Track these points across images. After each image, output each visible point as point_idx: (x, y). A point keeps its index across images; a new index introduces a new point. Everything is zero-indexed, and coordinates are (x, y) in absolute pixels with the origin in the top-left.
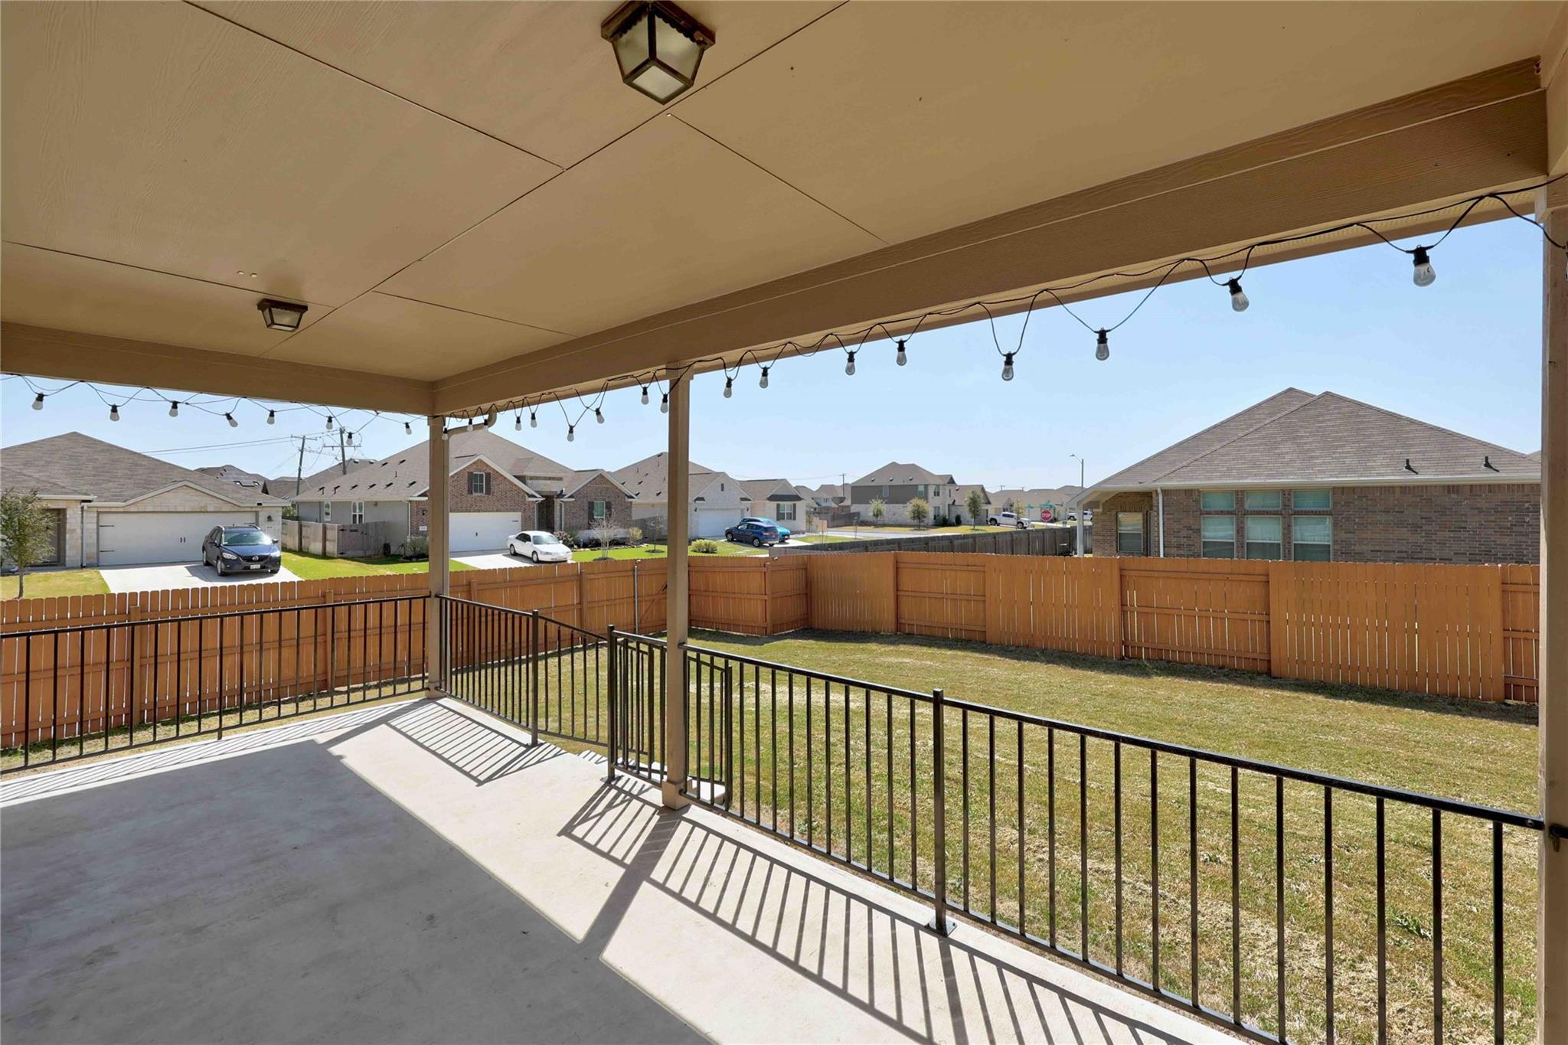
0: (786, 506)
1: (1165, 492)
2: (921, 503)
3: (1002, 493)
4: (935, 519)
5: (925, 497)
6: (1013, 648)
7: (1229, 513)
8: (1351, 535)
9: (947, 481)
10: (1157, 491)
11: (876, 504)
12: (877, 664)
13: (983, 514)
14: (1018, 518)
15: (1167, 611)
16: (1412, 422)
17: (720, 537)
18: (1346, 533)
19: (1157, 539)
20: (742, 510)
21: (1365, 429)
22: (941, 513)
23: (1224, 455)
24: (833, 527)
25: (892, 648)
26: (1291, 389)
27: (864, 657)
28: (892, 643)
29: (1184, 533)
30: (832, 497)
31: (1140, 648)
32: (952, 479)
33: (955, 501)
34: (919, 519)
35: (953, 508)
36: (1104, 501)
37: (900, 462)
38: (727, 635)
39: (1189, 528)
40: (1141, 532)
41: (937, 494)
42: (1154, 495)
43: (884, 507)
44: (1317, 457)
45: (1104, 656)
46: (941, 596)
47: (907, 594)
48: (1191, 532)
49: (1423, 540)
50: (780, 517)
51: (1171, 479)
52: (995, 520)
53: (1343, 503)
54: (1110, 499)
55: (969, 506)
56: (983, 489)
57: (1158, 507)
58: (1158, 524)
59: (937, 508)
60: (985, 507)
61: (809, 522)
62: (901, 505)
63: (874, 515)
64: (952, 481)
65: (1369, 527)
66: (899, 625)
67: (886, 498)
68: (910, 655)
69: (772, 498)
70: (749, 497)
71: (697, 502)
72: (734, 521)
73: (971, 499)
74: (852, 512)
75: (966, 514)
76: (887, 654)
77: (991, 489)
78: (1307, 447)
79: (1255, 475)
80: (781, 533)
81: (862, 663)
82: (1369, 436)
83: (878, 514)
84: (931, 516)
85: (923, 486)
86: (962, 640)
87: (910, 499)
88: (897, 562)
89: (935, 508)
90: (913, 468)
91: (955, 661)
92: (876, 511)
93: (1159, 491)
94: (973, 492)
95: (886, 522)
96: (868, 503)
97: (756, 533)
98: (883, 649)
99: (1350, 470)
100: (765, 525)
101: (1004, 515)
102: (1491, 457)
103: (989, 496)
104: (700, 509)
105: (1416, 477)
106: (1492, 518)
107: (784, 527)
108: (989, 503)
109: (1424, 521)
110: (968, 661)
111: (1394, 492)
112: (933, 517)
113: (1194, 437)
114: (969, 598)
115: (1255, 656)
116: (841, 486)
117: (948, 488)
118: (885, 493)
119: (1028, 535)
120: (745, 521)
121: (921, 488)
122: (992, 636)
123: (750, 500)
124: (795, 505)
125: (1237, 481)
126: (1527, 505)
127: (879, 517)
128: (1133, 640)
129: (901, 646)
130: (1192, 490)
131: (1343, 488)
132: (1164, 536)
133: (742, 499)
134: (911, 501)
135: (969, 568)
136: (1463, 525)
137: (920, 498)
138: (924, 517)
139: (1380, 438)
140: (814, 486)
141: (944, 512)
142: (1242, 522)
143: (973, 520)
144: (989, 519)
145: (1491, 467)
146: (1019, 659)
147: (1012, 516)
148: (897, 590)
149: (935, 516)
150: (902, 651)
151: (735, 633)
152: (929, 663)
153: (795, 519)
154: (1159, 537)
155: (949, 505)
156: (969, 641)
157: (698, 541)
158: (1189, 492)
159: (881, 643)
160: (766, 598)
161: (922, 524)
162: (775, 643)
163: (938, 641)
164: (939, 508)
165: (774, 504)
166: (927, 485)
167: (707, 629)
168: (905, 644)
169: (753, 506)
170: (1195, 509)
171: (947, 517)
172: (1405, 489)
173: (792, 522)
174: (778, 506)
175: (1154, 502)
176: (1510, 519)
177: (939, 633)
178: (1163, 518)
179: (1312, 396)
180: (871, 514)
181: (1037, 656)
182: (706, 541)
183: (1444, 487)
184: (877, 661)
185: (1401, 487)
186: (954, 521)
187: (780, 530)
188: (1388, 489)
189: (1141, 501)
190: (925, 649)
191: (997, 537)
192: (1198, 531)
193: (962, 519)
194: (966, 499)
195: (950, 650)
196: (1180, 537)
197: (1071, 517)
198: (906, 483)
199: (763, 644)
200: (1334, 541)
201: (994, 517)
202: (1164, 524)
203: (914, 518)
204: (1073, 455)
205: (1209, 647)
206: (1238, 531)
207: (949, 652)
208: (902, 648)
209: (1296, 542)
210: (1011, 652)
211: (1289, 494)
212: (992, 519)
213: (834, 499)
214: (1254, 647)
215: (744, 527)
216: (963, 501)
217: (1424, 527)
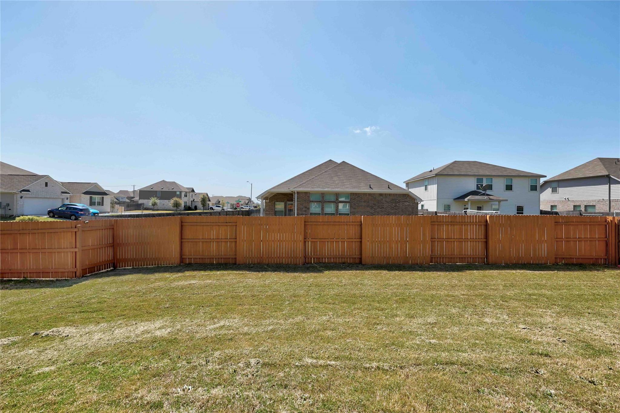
0: (97, 198)
1: (298, 193)
2: (177, 199)
3: (214, 197)
4: (184, 207)
5: (180, 196)
6: (252, 265)
7: (319, 202)
8: (355, 210)
9: (191, 190)
10: (295, 192)
11: (153, 200)
12: (173, 288)
13: (207, 205)
14: (223, 207)
15: (323, 240)
16: (368, 173)
17: (44, 215)
18: (354, 209)
19: (294, 212)
20: (63, 199)
21: (356, 174)
22: (188, 204)
23: (316, 180)
24: (128, 210)
25: (180, 274)
26: (330, 160)
27: (161, 284)
28: (179, 271)
29: (304, 209)
30: (126, 197)
31: (311, 258)
32: (193, 189)
33: (194, 199)
34: (177, 207)
35: (193, 203)
36: (269, 197)
37: (167, 180)
38: (35, 282)
39: (306, 207)
40: (284, 210)
41: (186, 196)
42: (294, 194)
43: (158, 201)
44: (345, 182)
45: (296, 264)
46: (210, 240)
47: (188, 240)
48: (306, 209)
49: (374, 211)
50: (92, 203)
51: (300, 188)
52: (212, 208)
53: (353, 199)
54: (272, 197)
55: (201, 202)
56: (207, 195)
57: (295, 199)
58: (295, 206)
59: (185, 203)
60: (208, 202)
61: (113, 207)
62: (167, 201)
63: (152, 205)
64: (193, 191)
65: (360, 207)
66: (182, 259)
67: (159, 197)
68: (194, 277)
69: (86, 193)
70: (68, 191)
71: (22, 192)
72: (57, 205)
73: (202, 198)
74: (139, 203)
75: (200, 205)
76: (179, 279)
77: (210, 196)
78: (341, 179)
79: (328, 188)
80: (93, 212)
81: (162, 288)
82: (358, 176)
83: (154, 204)
84: (183, 205)
85: (179, 192)
86: (222, 264)
87: (173, 198)
88: (182, 222)
89: (185, 202)
90: (174, 183)
91: (224, 278)
92: (153, 203)
93: (296, 192)
94: (203, 196)
95: (159, 208)
96: (149, 199)
97: (73, 212)
98: (174, 276)
99: (354, 187)
100: (81, 208)
101: (216, 206)
102: (390, 185)
103: (209, 198)
104: (25, 197)
105: (372, 190)
106: (390, 204)
107: (95, 209)
108: (210, 201)
109: (374, 205)
110: (231, 277)
111: (367, 196)
112: (184, 206)
113: (303, 173)
114: (227, 240)
115: (355, 257)
116: (132, 191)
117: (191, 194)
118: (159, 195)
119: (233, 213)
120: (64, 205)
121: (178, 193)
122: (240, 260)
123: (69, 193)
124: (103, 198)
125: (322, 189)
126: (397, 200)
127: (155, 206)
128: (308, 255)
129: (186, 272)
130: (307, 192)
131: (353, 193)
132: (297, 211)
133: (63, 193)
134: (173, 199)
135: (227, 224)
136: (383, 206)
137: (177, 197)
138: (180, 206)
139: (361, 177)
140: (116, 191)
141: (189, 204)
142: (323, 205)
143: (202, 208)
144: (210, 208)
145: (390, 188)
146: (259, 271)
147: (220, 207)
148: (181, 239)
149: (185, 206)
150: (188, 276)
151: (43, 279)
152: (208, 281)
153: (103, 205)
154: (295, 211)
155: (191, 201)
156: (226, 264)
157: (22, 217)
158: (306, 193)
159: (171, 272)
160: (77, 250)
161: (178, 209)
162: (84, 282)
163: (208, 267)
164: (187, 202)
165: (88, 196)
166: (181, 192)
167: (13, 279)
168: (188, 271)
169: (71, 197)
170: (308, 200)
171: (191, 206)
172: (370, 194)
173: (100, 207)
174: (91, 198)
175: (294, 197)
176: (394, 204)
177: (207, 261)
178: (297, 204)
179: (338, 163)
180: (151, 204)
181: (265, 268)
182: (29, 217)
183: (379, 194)
184: (173, 285)
185: (368, 194)
186: (193, 208)
187: (92, 211)
188: (365, 194)
189: (287, 197)
190: (202, 273)
191: (221, 213)
192: (309, 209)
193: (197, 207)
194: (199, 199)
195: (218, 271)
196: (302, 211)
197: (242, 207)
198: (170, 190)
199: (71, 286)
200: (350, 212)
201: (212, 207)
202: (297, 206)
203: (174, 206)
204: (248, 182)
205: (339, 255)
206: (322, 208)
207: (218, 273)
208: (187, 273)
209: (340, 213)
210: (252, 267)
211: (338, 195)
212: (211, 208)
213: (128, 198)
214: (355, 253)
215: (64, 208)
216: (198, 200)
217: (374, 207)
